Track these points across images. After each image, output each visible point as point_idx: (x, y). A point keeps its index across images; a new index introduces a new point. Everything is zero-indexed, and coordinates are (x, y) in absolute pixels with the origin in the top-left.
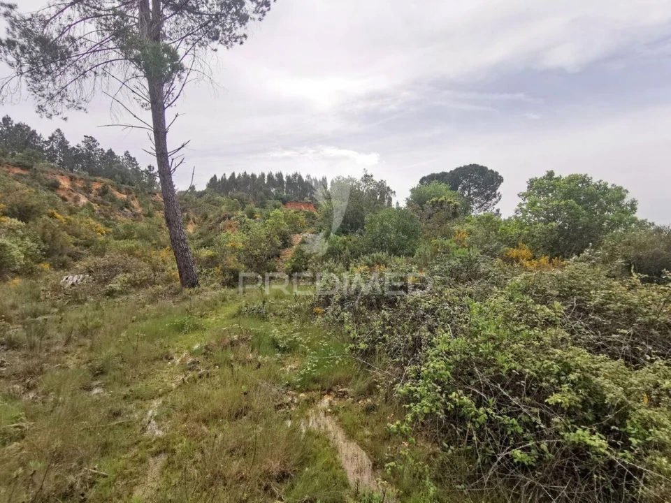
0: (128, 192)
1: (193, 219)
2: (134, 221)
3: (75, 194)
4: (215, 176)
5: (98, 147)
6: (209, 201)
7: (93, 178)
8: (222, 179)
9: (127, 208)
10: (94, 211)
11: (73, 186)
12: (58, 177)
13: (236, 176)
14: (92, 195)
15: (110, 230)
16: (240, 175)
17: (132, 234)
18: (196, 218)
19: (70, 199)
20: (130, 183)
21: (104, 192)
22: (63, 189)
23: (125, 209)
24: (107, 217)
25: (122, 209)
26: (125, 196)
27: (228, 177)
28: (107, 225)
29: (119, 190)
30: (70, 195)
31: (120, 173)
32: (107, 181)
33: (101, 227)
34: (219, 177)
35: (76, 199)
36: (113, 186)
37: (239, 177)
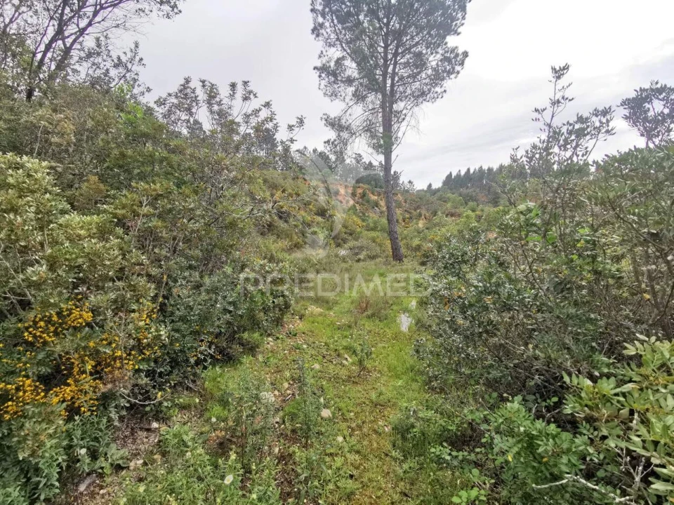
0: (379, 195)
1: (425, 215)
2: (380, 217)
3: (347, 198)
4: (451, 173)
5: (363, 161)
6: (440, 199)
7: (357, 185)
8: (457, 175)
9: (377, 207)
10: (357, 210)
11: (346, 192)
12: (339, 187)
13: (472, 171)
14: (357, 198)
15: (364, 224)
16: (475, 170)
17: (377, 227)
18: (427, 215)
19: (344, 202)
20: (381, 187)
21: (363, 195)
22: (341, 195)
23: (376, 208)
24: (364, 214)
25: (373, 208)
26: (376, 198)
27: (463, 173)
28: (363, 221)
29: (373, 193)
30: (344, 199)
31: (375, 180)
32: (366, 186)
33: (360, 222)
34: (454, 174)
35: (348, 202)
36: (369, 190)
37: (474, 172)
